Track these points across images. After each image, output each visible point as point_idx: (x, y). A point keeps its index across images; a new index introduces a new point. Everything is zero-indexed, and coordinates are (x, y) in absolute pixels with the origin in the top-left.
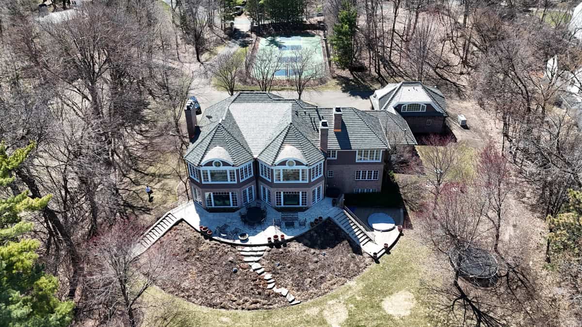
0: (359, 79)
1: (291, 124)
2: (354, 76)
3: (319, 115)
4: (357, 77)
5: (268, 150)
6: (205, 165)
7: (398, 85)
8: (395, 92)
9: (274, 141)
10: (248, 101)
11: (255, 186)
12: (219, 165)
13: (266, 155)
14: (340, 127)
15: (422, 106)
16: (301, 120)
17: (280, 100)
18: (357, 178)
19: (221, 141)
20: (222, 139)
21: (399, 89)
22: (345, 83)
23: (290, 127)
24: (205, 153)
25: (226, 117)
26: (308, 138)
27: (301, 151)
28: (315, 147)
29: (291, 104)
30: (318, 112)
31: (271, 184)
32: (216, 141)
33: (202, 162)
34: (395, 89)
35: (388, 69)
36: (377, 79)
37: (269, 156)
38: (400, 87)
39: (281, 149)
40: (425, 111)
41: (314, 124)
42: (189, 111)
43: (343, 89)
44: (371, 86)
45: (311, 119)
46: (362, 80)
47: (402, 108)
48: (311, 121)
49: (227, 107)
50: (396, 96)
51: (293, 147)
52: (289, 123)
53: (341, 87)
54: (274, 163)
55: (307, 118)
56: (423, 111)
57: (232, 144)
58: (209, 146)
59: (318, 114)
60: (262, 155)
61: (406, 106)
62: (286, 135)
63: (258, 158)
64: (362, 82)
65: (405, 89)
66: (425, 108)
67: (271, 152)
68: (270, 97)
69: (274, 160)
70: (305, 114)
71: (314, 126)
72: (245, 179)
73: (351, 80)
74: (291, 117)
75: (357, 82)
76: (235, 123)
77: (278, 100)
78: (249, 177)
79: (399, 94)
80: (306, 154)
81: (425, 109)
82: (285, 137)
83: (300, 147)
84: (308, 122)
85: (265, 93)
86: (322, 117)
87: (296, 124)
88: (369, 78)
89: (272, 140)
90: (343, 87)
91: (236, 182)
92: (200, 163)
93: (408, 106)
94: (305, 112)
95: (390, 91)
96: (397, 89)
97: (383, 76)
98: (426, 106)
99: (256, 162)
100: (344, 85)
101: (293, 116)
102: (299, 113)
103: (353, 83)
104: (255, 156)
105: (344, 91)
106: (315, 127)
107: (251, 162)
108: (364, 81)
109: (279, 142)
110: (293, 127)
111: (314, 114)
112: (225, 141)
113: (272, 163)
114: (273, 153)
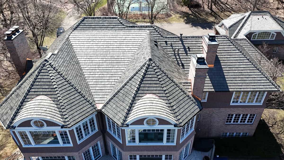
0: (196, 14)
1: (150, 60)
2: (192, 12)
3: (184, 46)
4: (195, 12)
5: (117, 100)
6: (20, 126)
7: (247, 14)
8: (244, 21)
9: (126, 85)
10: (94, 29)
11: (102, 143)
12: (42, 125)
13: (114, 106)
14: (213, 62)
15: (273, 34)
16: (162, 52)
17: (134, 27)
18: (227, 122)
19: (47, 87)
20: (48, 83)
21: (248, 18)
22: (186, 17)
23: (149, 65)
24: (20, 107)
25: (61, 50)
26: (175, 80)
27: (166, 102)
28: (186, 94)
29: (148, 31)
30: (182, 42)
31: (123, 146)
32: (39, 87)
33: (15, 121)
34: (243, 18)
35: (217, 6)
36: (211, 14)
37: (119, 110)
38: (249, 16)
39: (137, 98)
40: (274, 39)
41: (178, 57)
42: (10, 41)
43: (186, 21)
44: (207, 19)
45: (174, 51)
46: (199, 14)
47: (253, 36)
48: (175, 54)
49: (67, 36)
50: (246, 25)
51: (154, 96)
52: (148, 59)
53: (183, 20)
54: (127, 122)
55: (169, 49)
56: (272, 39)
57: (64, 91)
58: (27, 94)
59: (183, 44)
60: (108, 106)
61: (256, 35)
62: (144, 77)
63: (103, 110)
64: (200, 16)
65: (254, 18)
66: (275, 36)
67: (121, 103)
68: (121, 23)
69: (126, 117)
70: (167, 44)
71: (178, 60)
72: (85, 138)
73: (191, 14)
74: (149, 50)
75: (195, 16)
76: (75, 57)
77: (132, 27)
78: (91, 134)
79: (248, 23)
80: (174, 107)
81: (274, 38)
82: (142, 80)
83: (164, 95)
84: (170, 55)
85: (115, 18)
86: (189, 48)
87: (156, 60)
88: (204, 13)
89: (124, 84)
90: (185, 20)
91: (71, 145)
92: (11, 123)
93: (258, 35)
94: (166, 42)
95: (238, 20)
96: (245, 18)
97: (214, 11)
98: (276, 34)
99: (100, 115)
100: (186, 18)
101: (152, 48)
102: (159, 43)
103: (192, 17)
104: (99, 107)
105: (186, 23)
106: (180, 62)
107: (94, 116)
108: (201, 15)
109: (133, 87)
110: (153, 65)
111: (178, 45)
112: (52, 87)
113: (122, 121)
114: (124, 105)
